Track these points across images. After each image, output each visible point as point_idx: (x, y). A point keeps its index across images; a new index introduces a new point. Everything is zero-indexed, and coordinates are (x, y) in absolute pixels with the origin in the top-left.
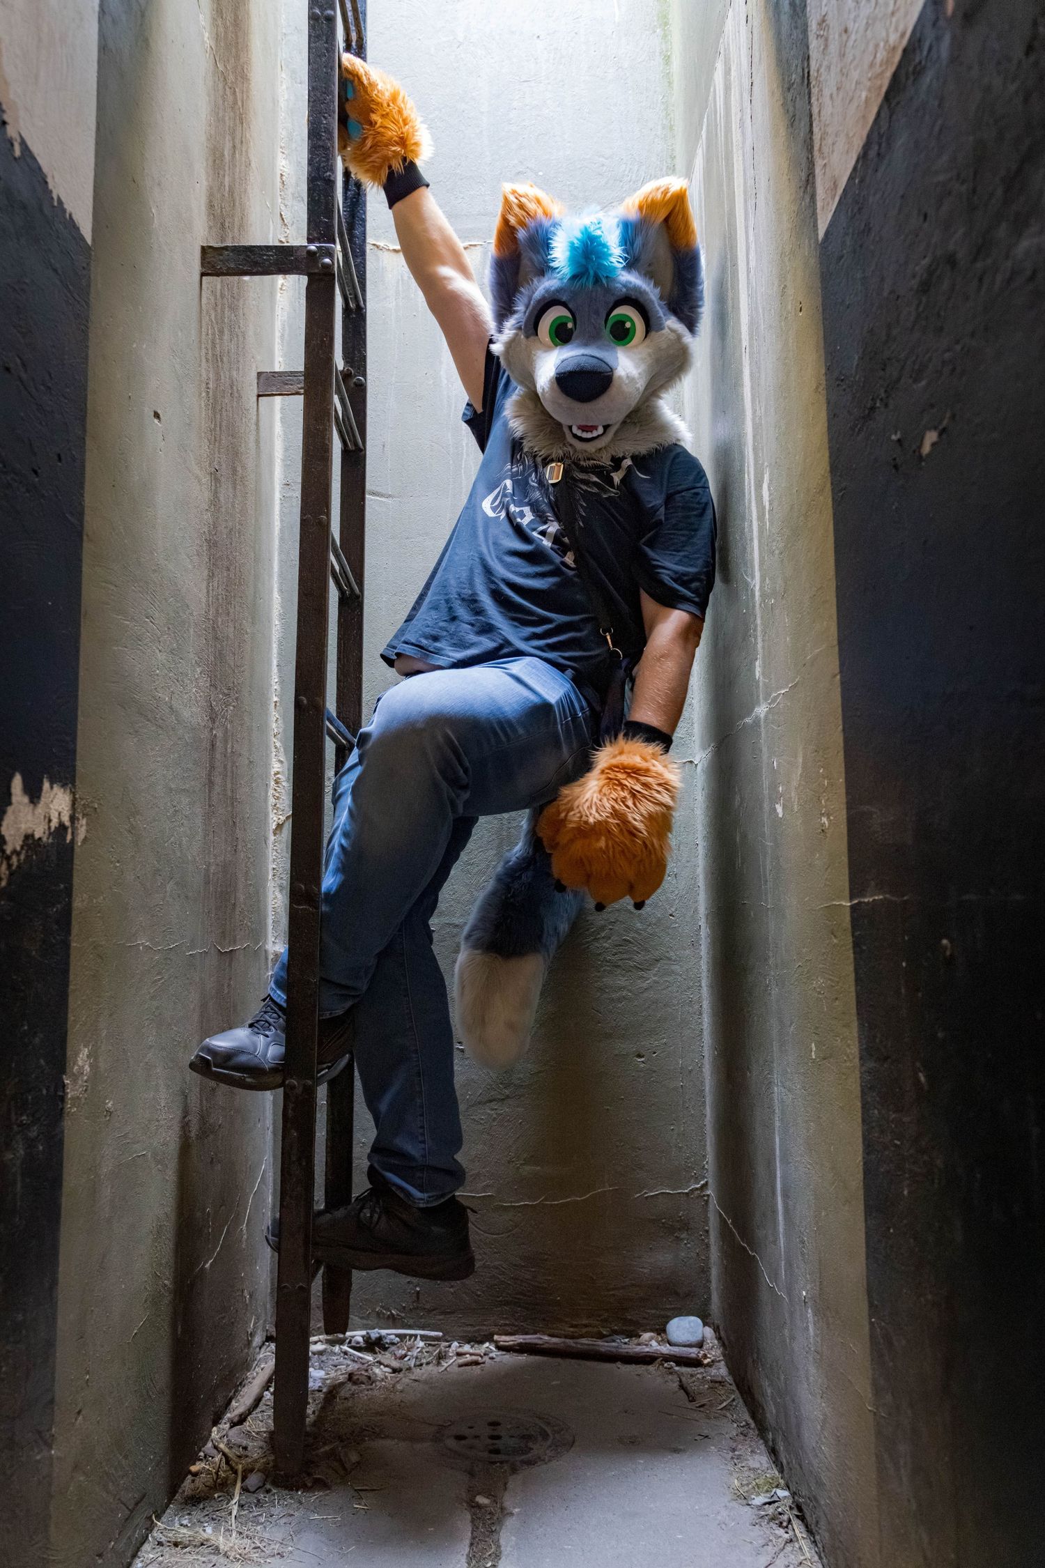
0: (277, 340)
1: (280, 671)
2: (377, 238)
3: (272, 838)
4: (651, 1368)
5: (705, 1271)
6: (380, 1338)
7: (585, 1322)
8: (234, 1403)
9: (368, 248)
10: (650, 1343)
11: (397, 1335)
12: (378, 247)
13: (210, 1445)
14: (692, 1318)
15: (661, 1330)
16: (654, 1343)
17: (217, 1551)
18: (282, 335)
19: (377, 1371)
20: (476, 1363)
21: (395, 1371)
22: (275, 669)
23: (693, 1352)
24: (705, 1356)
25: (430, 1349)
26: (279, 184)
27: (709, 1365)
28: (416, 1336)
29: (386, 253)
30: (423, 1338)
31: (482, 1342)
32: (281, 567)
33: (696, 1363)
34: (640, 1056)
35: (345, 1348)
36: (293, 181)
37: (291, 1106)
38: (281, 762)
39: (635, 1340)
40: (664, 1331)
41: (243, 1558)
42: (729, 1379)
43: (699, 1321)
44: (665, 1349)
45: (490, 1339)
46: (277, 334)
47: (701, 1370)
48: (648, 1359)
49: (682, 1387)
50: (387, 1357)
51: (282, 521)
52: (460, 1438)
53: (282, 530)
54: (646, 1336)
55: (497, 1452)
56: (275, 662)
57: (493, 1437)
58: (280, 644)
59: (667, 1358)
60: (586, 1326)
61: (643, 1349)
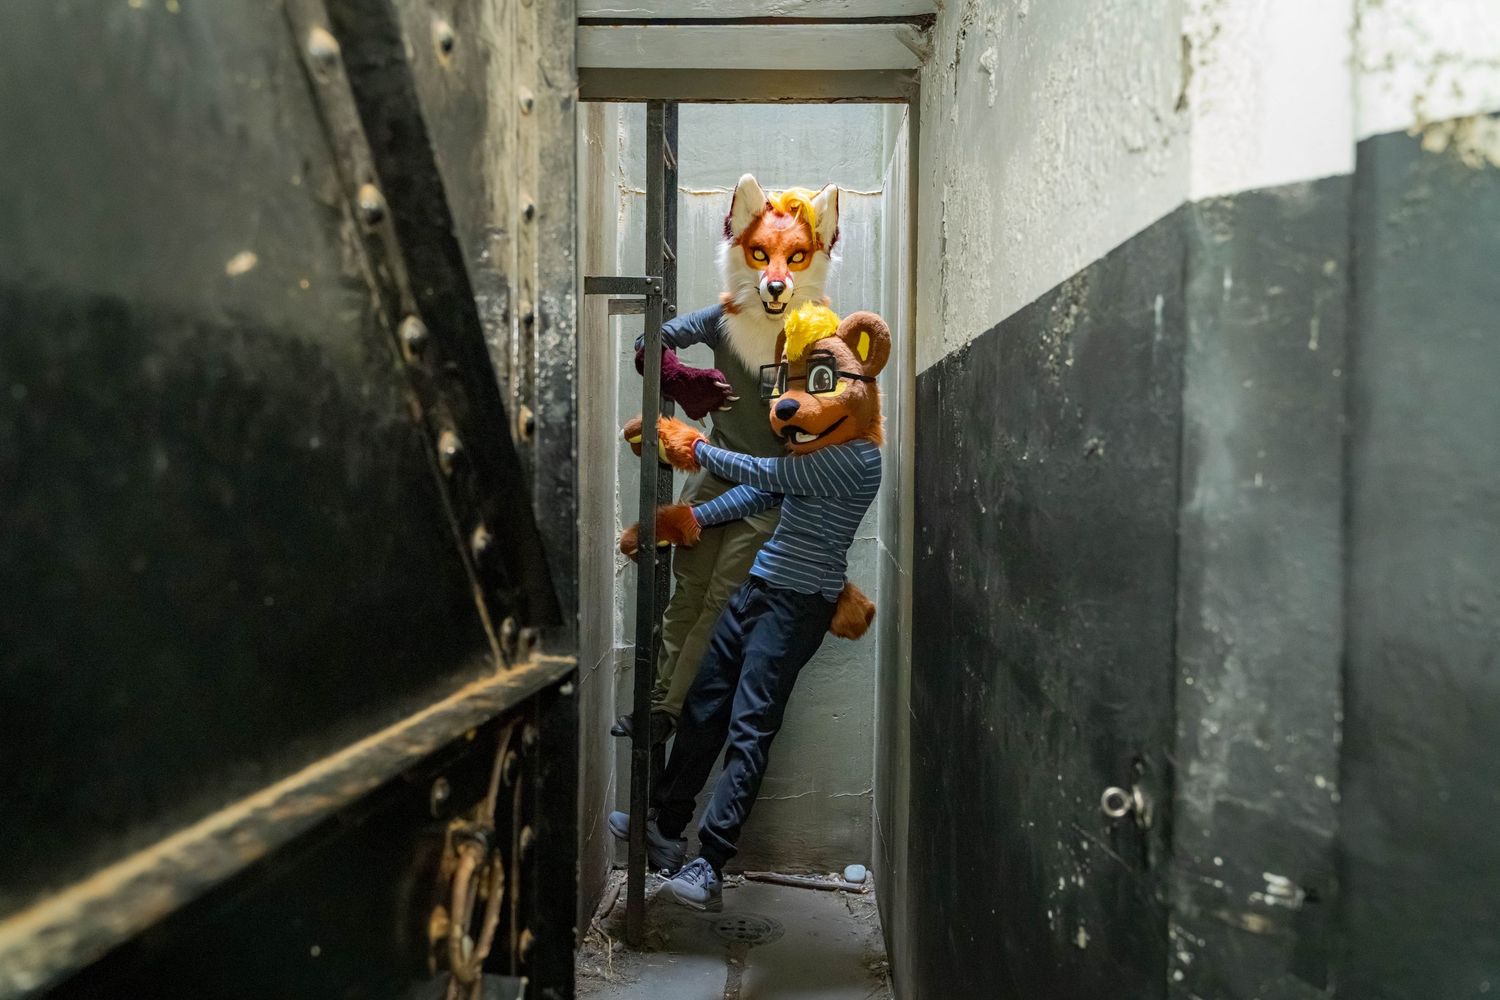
0: (618, 255)
2: (683, 184)
3: (615, 579)
4: (832, 893)
5: (869, 839)
7: (797, 865)
8: (600, 906)
9: (679, 191)
10: (834, 880)
12: (683, 191)
13: (591, 928)
14: (860, 866)
15: (841, 872)
16: (836, 879)
17: (604, 979)
18: (621, 251)
20: (733, 887)
22: (617, 473)
23: (857, 886)
24: (864, 889)
26: (619, 146)
27: (867, 893)
29: (689, 195)
31: (737, 875)
33: (859, 892)
34: (835, 716)
35: (659, 875)
36: (628, 143)
39: (826, 877)
40: (843, 872)
41: (618, 983)
42: (875, 902)
43: (864, 868)
44: (844, 884)
45: (742, 873)
46: (618, 251)
47: (860, 896)
48: (832, 889)
49: (847, 905)
52: (723, 929)
53: (621, 383)
54: (833, 874)
55: (742, 937)
56: (616, 469)
57: (740, 929)
59: (842, 889)
60: (797, 868)
61: (830, 883)
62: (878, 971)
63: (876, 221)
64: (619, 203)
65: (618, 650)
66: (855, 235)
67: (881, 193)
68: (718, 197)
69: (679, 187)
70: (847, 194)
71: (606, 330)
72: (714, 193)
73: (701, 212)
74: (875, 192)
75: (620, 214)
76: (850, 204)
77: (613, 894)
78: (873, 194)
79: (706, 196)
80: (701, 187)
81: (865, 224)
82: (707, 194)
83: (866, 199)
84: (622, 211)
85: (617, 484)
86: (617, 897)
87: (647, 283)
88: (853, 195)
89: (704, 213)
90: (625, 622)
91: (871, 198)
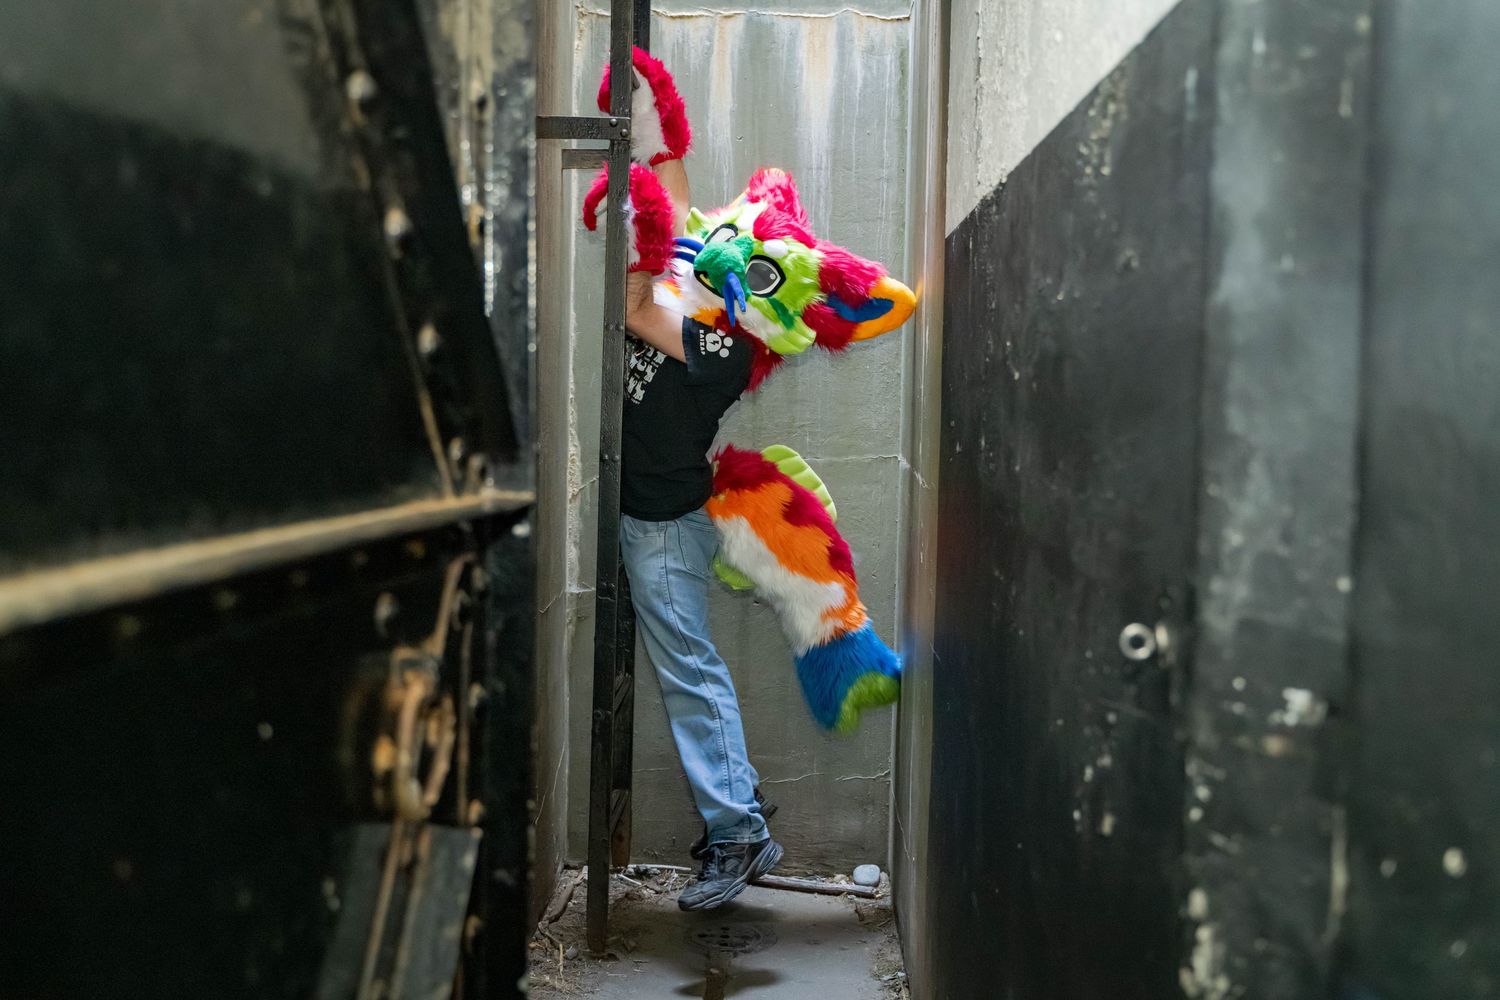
0: (574, 95)
1: (574, 373)
2: (657, 4)
3: (569, 506)
4: (838, 898)
5: (885, 833)
6: (646, 870)
7: (795, 864)
8: (549, 909)
9: (652, 13)
10: (841, 882)
11: (658, 869)
12: (657, 13)
13: (537, 932)
14: (873, 866)
15: (849, 874)
16: (843, 882)
17: (554, 988)
18: (578, 90)
19: (645, 892)
21: (657, 892)
22: (571, 372)
23: (869, 890)
24: (877, 892)
25: (682, 879)
27: (880, 898)
28: (672, 870)
29: (665, 19)
30: (677, 871)
32: (576, 288)
33: (870, 897)
35: (621, 875)
37: (597, 726)
38: (575, 446)
39: (830, 879)
40: (852, 874)
41: (571, 993)
42: (891, 908)
43: (877, 868)
44: (851, 887)
46: (574, 90)
47: (873, 901)
48: (837, 893)
49: (857, 911)
50: (651, 883)
51: (577, 250)
52: (702, 936)
53: (576, 258)
54: (839, 876)
55: (726, 945)
56: (571, 366)
57: (722, 937)
58: (575, 352)
59: (850, 893)
60: (796, 868)
61: (835, 886)
62: (891, 983)
63: (902, 55)
64: (576, 28)
65: (572, 594)
66: (875, 72)
67: (908, 18)
68: (701, 21)
69: (653, 8)
70: (866, 19)
71: (559, 183)
72: (696, 17)
73: (680, 41)
74: (901, 17)
75: (576, 43)
76: (868, 33)
77: (565, 895)
78: (898, 20)
79: (686, 21)
80: (680, 9)
81: (888, 58)
82: (688, 17)
83: (889, 26)
84: (580, 39)
85: (572, 386)
86: (570, 899)
87: (611, 124)
88: (872, 20)
89: (683, 42)
90: (582, 560)
91: (896, 24)
